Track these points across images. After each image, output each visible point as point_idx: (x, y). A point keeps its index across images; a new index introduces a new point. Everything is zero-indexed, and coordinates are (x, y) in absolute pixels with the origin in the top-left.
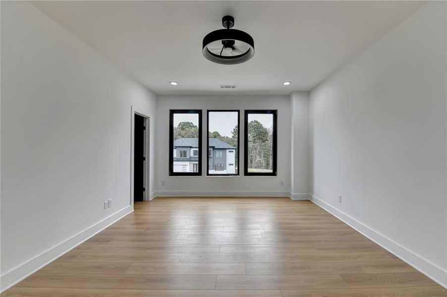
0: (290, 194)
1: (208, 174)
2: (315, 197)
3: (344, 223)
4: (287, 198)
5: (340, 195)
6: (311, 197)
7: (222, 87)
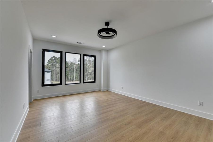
0: (101, 89)
1: (65, 84)
2: (110, 89)
3: (124, 95)
4: (99, 91)
5: (122, 87)
6: (109, 89)
7: (77, 43)
